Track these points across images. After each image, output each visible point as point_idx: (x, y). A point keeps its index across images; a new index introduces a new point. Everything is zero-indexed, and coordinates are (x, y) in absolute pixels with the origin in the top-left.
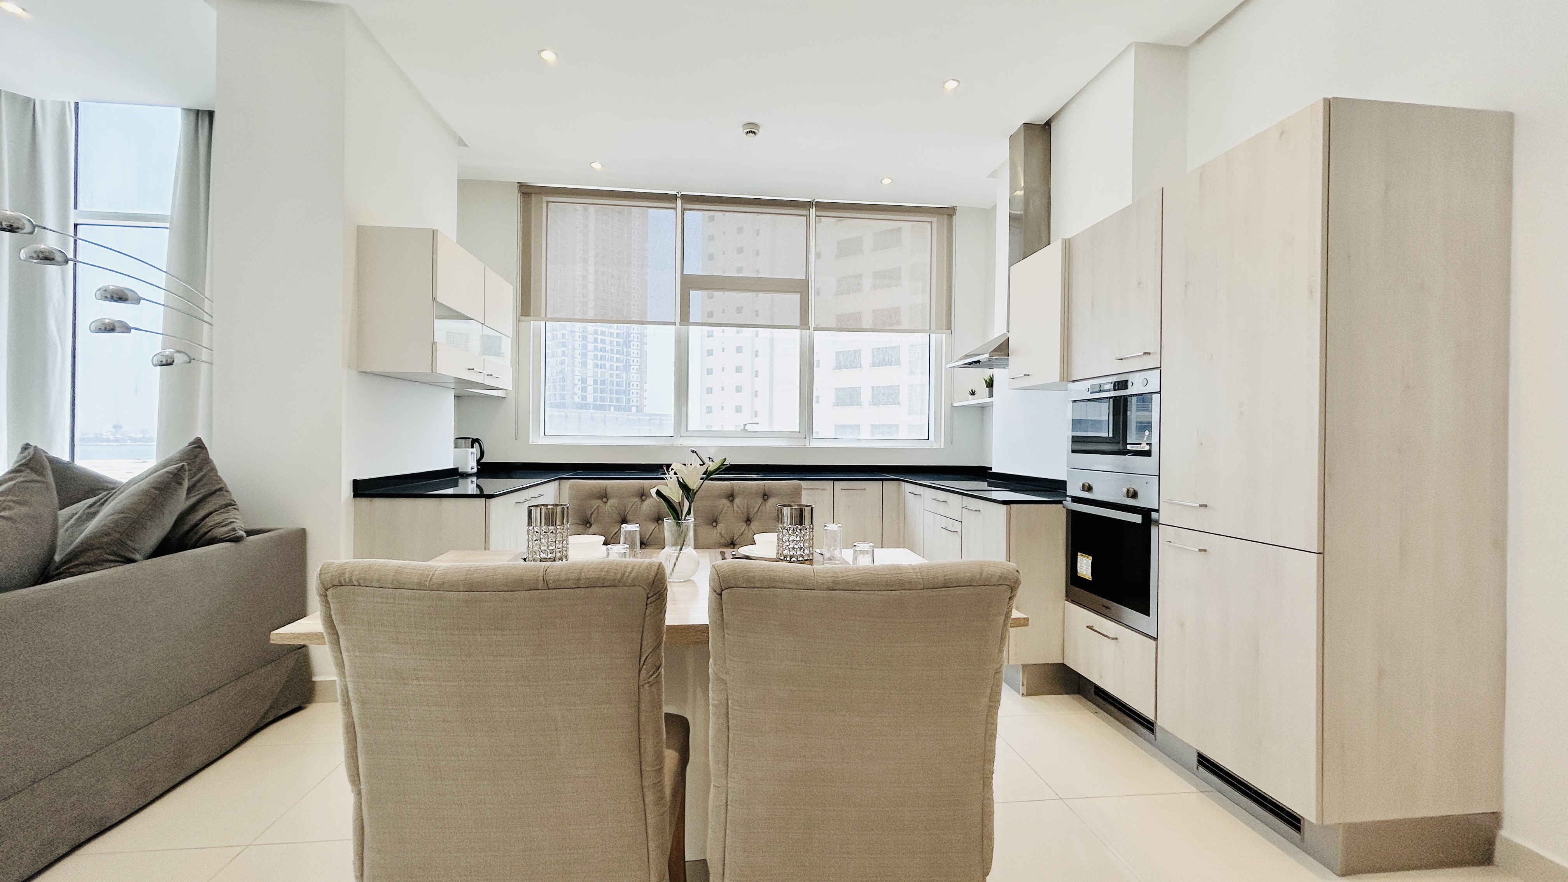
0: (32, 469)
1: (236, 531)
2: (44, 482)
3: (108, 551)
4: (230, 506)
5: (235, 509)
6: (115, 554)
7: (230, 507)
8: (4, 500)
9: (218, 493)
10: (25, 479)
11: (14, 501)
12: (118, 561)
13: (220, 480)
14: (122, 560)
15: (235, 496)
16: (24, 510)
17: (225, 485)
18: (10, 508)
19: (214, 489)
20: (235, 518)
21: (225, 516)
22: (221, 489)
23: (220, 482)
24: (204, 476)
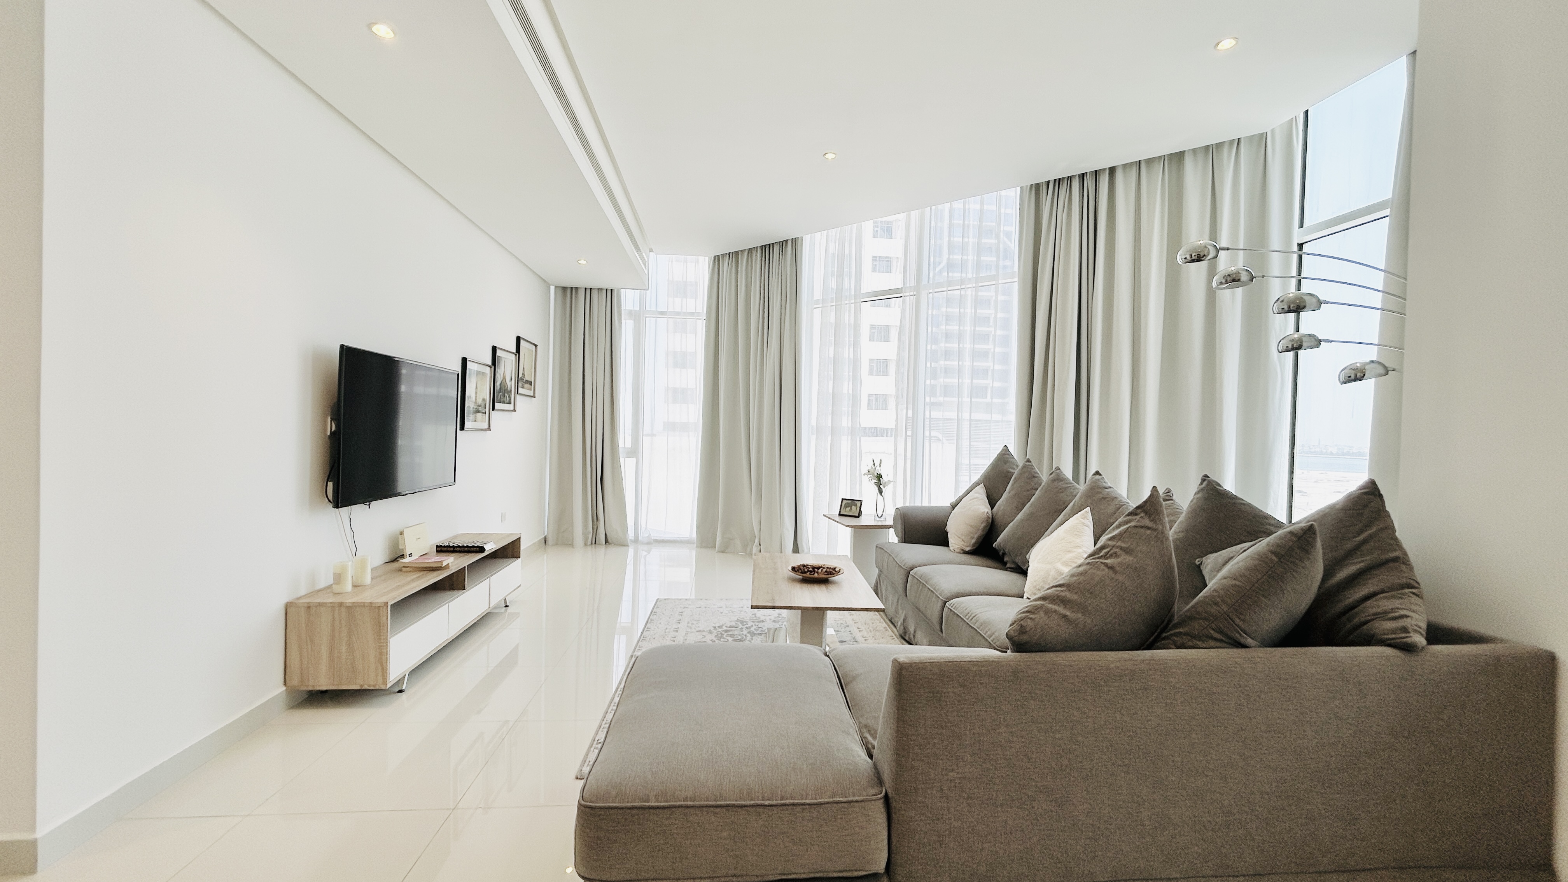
0: (1146, 513)
1: (1409, 632)
2: (1155, 530)
3: (1213, 626)
4: (1408, 588)
5: (1413, 593)
6: (1221, 632)
7: (1407, 591)
8: (1114, 546)
9: (1391, 565)
10: (1138, 524)
11: (1121, 548)
12: (1221, 641)
13: (1396, 543)
14: (1230, 641)
15: (1420, 573)
16: (1129, 559)
17: (1405, 554)
18: (1115, 555)
19: (1384, 557)
20: (1410, 610)
21: (1396, 603)
22: (1396, 560)
23: (1395, 547)
24: (1371, 537)
